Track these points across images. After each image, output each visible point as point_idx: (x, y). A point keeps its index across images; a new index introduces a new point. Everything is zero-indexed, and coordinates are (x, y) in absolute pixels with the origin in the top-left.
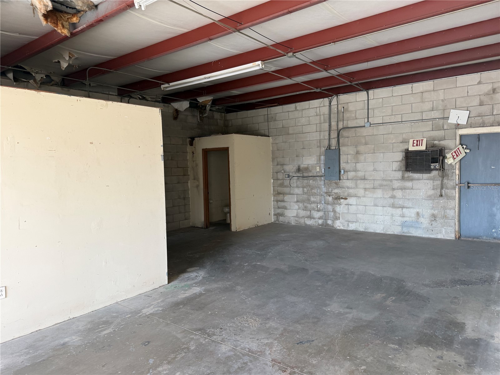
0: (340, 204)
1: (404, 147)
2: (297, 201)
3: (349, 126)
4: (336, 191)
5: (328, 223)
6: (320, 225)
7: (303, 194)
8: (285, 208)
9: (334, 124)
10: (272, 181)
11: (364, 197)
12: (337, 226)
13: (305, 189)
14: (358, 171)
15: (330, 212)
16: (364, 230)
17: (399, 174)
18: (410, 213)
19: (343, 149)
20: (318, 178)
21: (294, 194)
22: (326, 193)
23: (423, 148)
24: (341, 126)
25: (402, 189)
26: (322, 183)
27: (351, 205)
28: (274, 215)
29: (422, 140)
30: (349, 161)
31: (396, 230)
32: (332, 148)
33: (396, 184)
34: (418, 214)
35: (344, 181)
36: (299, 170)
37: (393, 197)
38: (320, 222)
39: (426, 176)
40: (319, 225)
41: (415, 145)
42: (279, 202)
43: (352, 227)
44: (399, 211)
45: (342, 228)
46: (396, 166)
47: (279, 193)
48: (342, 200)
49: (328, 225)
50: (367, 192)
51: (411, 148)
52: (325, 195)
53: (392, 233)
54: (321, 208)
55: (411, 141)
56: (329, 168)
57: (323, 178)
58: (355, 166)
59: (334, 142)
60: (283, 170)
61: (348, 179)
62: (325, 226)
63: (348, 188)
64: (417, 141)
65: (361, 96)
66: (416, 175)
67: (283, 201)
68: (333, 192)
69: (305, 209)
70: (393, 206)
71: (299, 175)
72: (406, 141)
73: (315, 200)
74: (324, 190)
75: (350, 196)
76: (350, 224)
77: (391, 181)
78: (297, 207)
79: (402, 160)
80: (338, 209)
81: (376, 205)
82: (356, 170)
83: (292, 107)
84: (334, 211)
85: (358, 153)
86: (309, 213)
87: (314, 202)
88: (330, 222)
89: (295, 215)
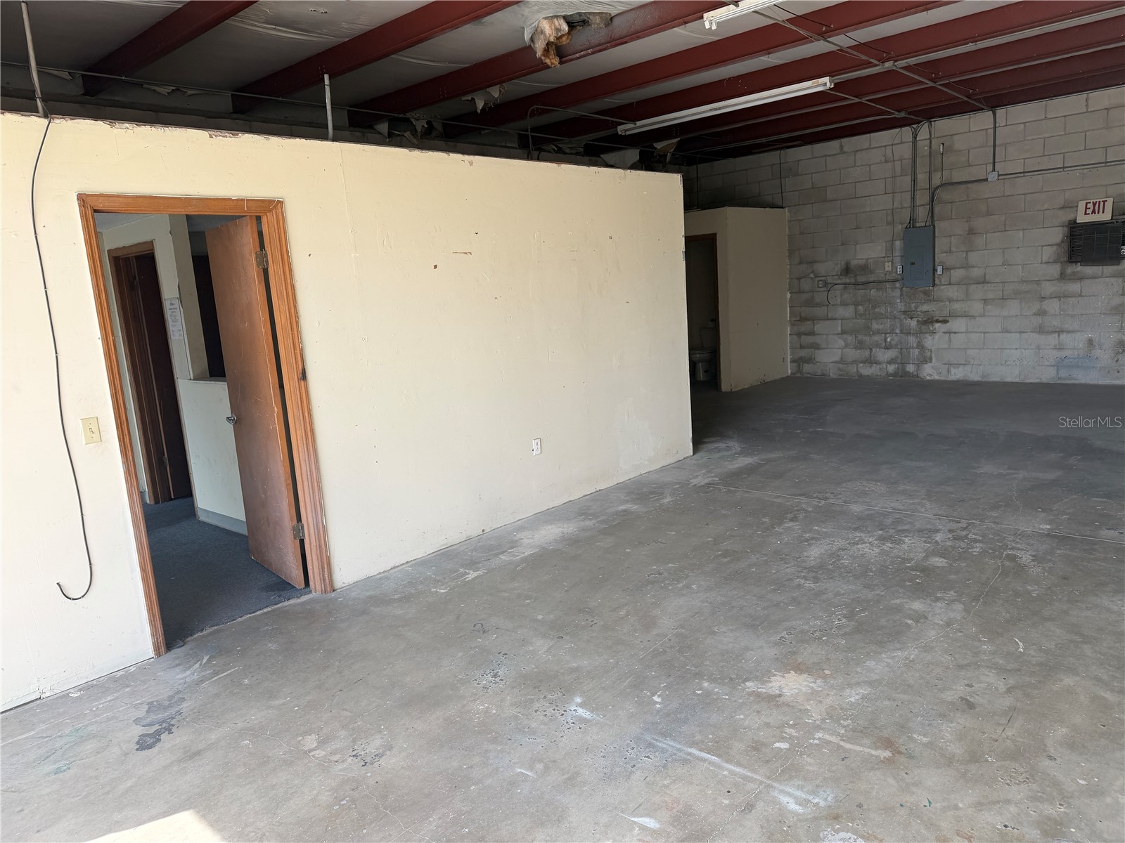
0: (933, 333)
1: (1066, 216)
2: (843, 332)
3: (955, 180)
4: (925, 308)
5: (908, 369)
6: (891, 375)
7: (856, 318)
8: (816, 347)
9: (922, 177)
10: (789, 295)
11: (982, 316)
12: (925, 375)
13: (860, 307)
14: (971, 267)
15: (913, 348)
16: (980, 379)
17: (1055, 270)
18: (1075, 342)
19: (940, 226)
20: (888, 285)
21: (835, 319)
22: (905, 312)
23: (1106, 216)
24: (936, 181)
25: (1059, 298)
26: (897, 293)
27: (955, 333)
28: (791, 362)
29: (1104, 202)
30: (953, 249)
31: (1046, 375)
32: (918, 225)
33: (1049, 288)
34: (1090, 342)
35: (942, 287)
36: (847, 270)
37: (1041, 313)
38: (891, 368)
39: (1109, 269)
40: (888, 375)
41: (1089, 211)
42: (803, 337)
43: (957, 374)
44: (1052, 340)
45: (936, 377)
46: (1048, 253)
47: (803, 319)
48: (937, 325)
49: (906, 374)
50: (989, 307)
51: (1082, 219)
52: (903, 317)
53: (1037, 381)
54: (893, 343)
55: (1082, 205)
56: (913, 264)
57: (898, 285)
58: (966, 258)
59: (922, 213)
60: (813, 272)
61: (950, 284)
62: (902, 376)
63: (950, 300)
64: (1094, 204)
65: (982, 120)
66: (1089, 270)
67: (812, 333)
68: (918, 310)
69: (860, 345)
70: (1041, 330)
71: (848, 281)
72: (1070, 206)
73: (881, 327)
74: (901, 306)
75: (954, 315)
76: (952, 369)
77: (1038, 282)
78: (842, 343)
79: (1062, 242)
80: (929, 341)
81: (1005, 331)
82: (966, 266)
83: (834, 145)
84: (920, 346)
85: (971, 232)
86: (867, 353)
87: (878, 332)
88: (911, 368)
89: (837, 358)
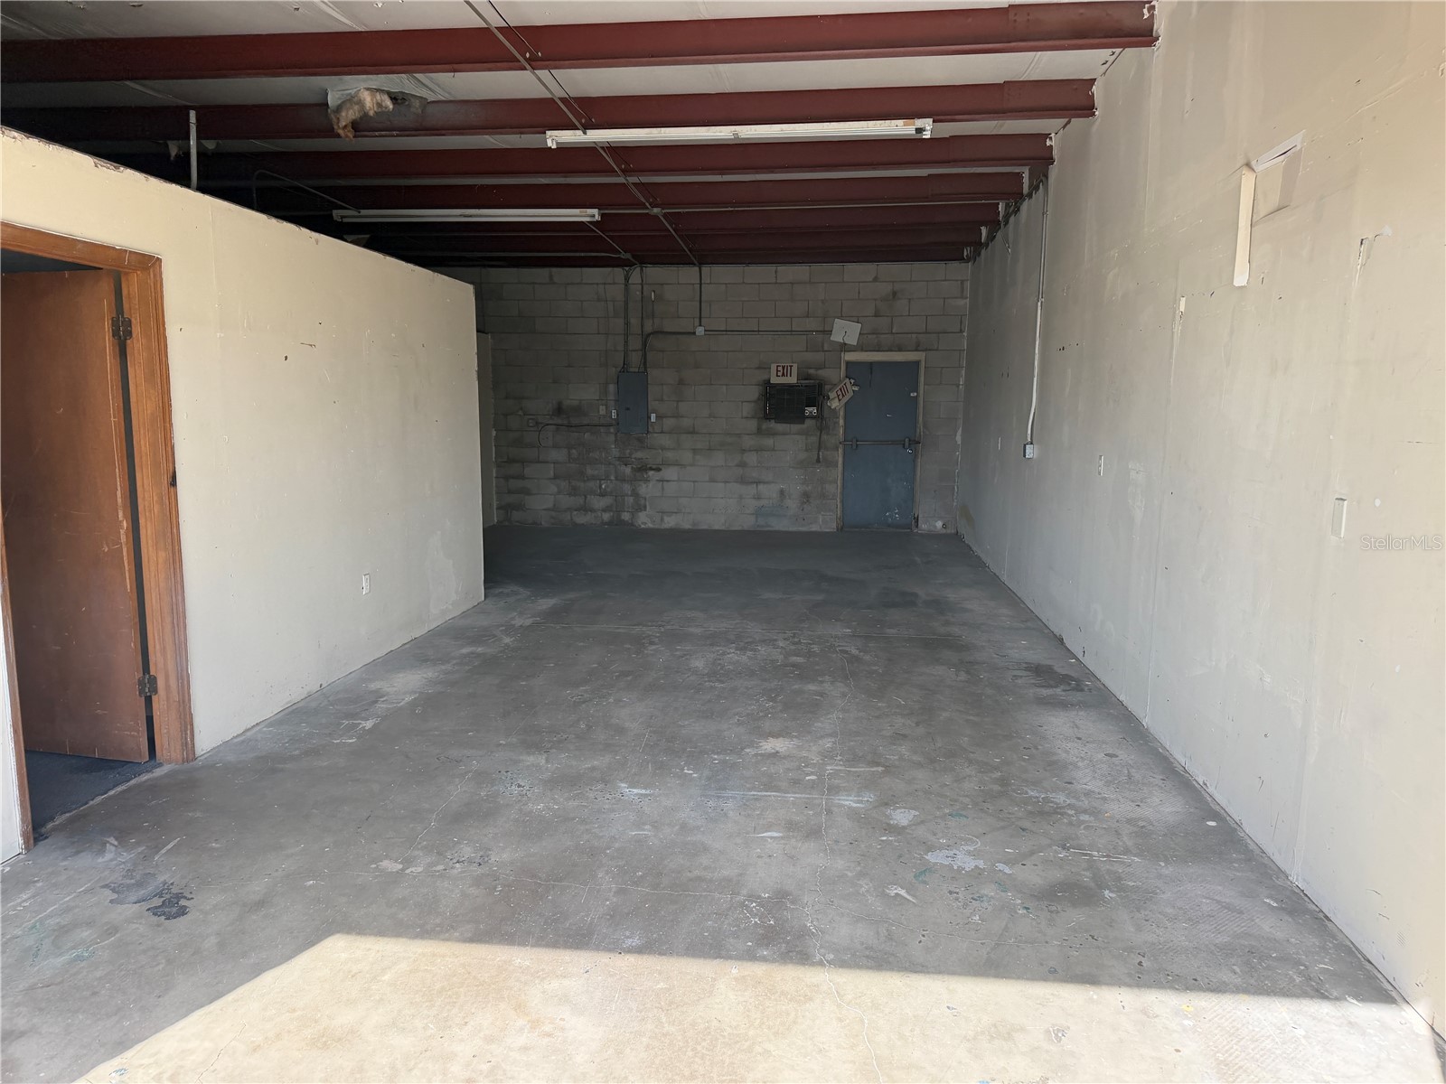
0: (647, 481)
1: (763, 376)
2: (556, 477)
3: (665, 330)
4: (639, 455)
5: (623, 517)
6: (606, 524)
7: (570, 462)
8: (527, 492)
9: (634, 321)
10: (494, 433)
11: (691, 465)
12: (640, 523)
13: (574, 451)
14: (682, 417)
15: (627, 495)
16: (690, 527)
17: (752, 425)
18: (770, 491)
19: (653, 373)
20: (602, 429)
21: (547, 462)
22: (619, 459)
23: (793, 380)
24: (648, 328)
25: (757, 451)
26: (612, 438)
27: (668, 481)
28: (497, 509)
29: (791, 366)
30: (665, 398)
31: (746, 522)
32: (631, 370)
33: (748, 442)
34: (782, 492)
35: (656, 435)
36: (559, 410)
37: (743, 465)
38: (606, 517)
39: (795, 427)
40: (603, 523)
41: (780, 374)
42: (511, 480)
43: (670, 522)
44: (752, 490)
45: (651, 526)
46: (747, 409)
47: (511, 461)
48: (651, 473)
49: (622, 523)
50: (698, 457)
51: (774, 380)
52: (618, 463)
53: (740, 528)
54: (608, 490)
55: (774, 367)
56: (628, 409)
57: (612, 430)
58: (677, 407)
59: (635, 359)
60: (521, 409)
61: (662, 432)
62: (616, 525)
63: (663, 449)
64: (783, 368)
65: (688, 274)
66: (781, 427)
67: (522, 477)
68: (633, 456)
69: (574, 492)
70: (743, 481)
71: (560, 422)
72: (764, 367)
73: (596, 472)
74: (615, 452)
75: (667, 464)
76: (665, 518)
77: (739, 435)
78: (553, 489)
79: (759, 399)
80: (644, 490)
81: (712, 480)
82: (677, 416)
83: (541, 274)
84: (635, 494)
85: (681, 382)
86: (581, 500)
87: (594, 478)
88: (626, 516)
89: (550, 505)
